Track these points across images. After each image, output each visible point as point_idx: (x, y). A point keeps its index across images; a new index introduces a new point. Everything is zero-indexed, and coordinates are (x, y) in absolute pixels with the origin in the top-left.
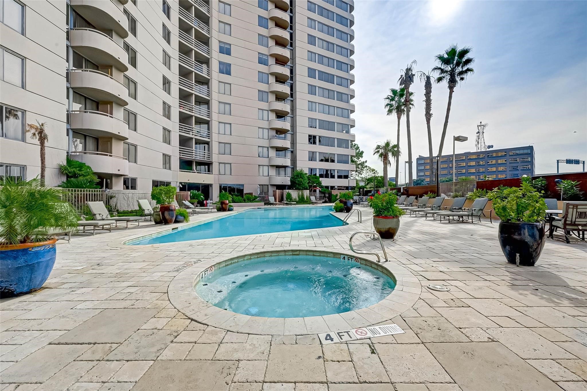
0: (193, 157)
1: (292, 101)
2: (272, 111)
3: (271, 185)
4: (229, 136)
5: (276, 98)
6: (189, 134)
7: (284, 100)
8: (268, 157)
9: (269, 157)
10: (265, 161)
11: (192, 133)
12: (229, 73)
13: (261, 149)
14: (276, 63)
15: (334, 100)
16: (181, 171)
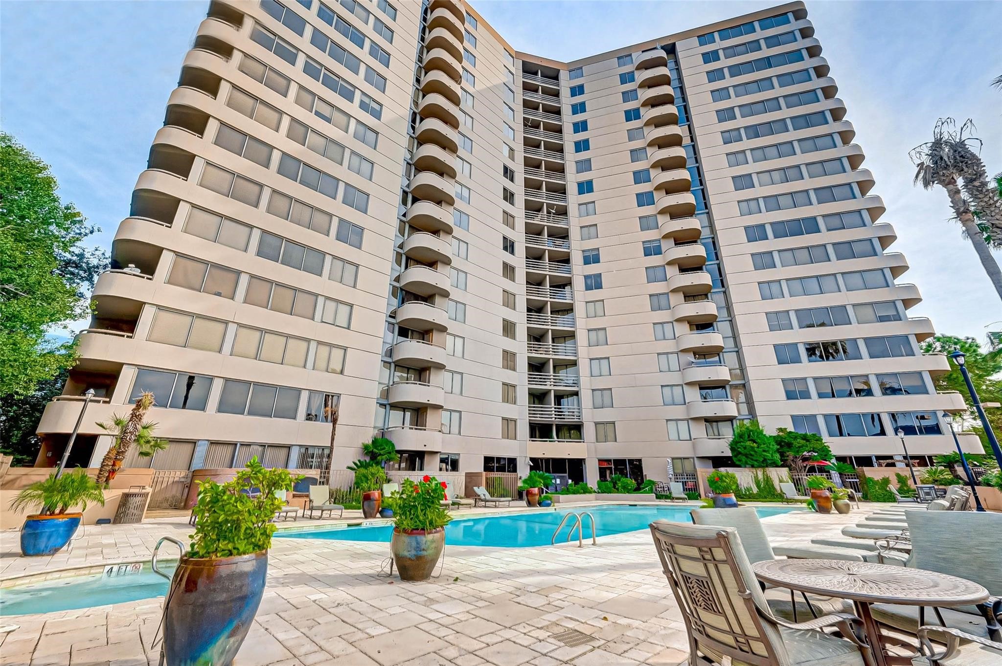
0: (552, 418)
1: (725, 292)
2: (680, 320)
3: (697, 457)
4: (608, 377)
5: (685, 297)
6: (546, 385)
7: (706, 296)
8: (685, 404)
9: (687, 402)
10: (679, 412)
11: (549, 383)
12: (599, 286)
13: (667, 390)
14: (676, 244)
15: (829, 260)
16: (532, 441)
